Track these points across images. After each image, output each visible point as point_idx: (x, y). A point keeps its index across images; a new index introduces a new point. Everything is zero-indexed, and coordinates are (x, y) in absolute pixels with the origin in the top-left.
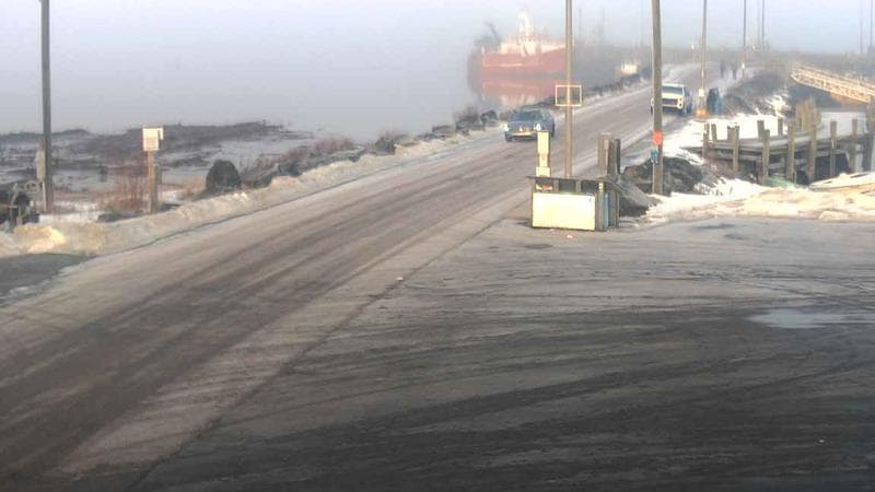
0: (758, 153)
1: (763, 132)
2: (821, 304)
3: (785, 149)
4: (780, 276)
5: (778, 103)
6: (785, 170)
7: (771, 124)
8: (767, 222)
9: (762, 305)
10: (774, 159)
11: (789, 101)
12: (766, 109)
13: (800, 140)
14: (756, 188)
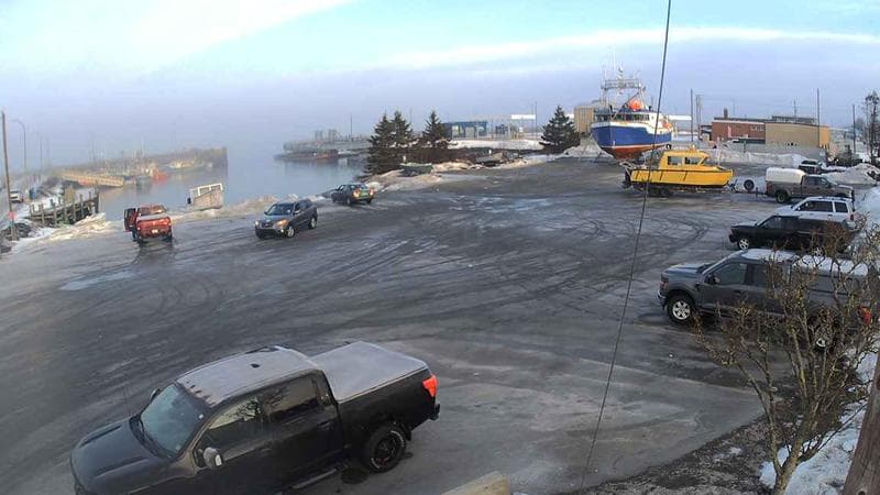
0: (52, 214)
1: (53, 205)
2: (87, 276)
3: (63, 210)
4: (69, 267)
5: (58, 190)
6: (64, 219)
7: (56, 201)
8: (59, 243)
9: (64, 282)
10: (58, 216)
11: (63, 189)
12: (53, 194)
13: (68, 205)
14: (53, 230)
